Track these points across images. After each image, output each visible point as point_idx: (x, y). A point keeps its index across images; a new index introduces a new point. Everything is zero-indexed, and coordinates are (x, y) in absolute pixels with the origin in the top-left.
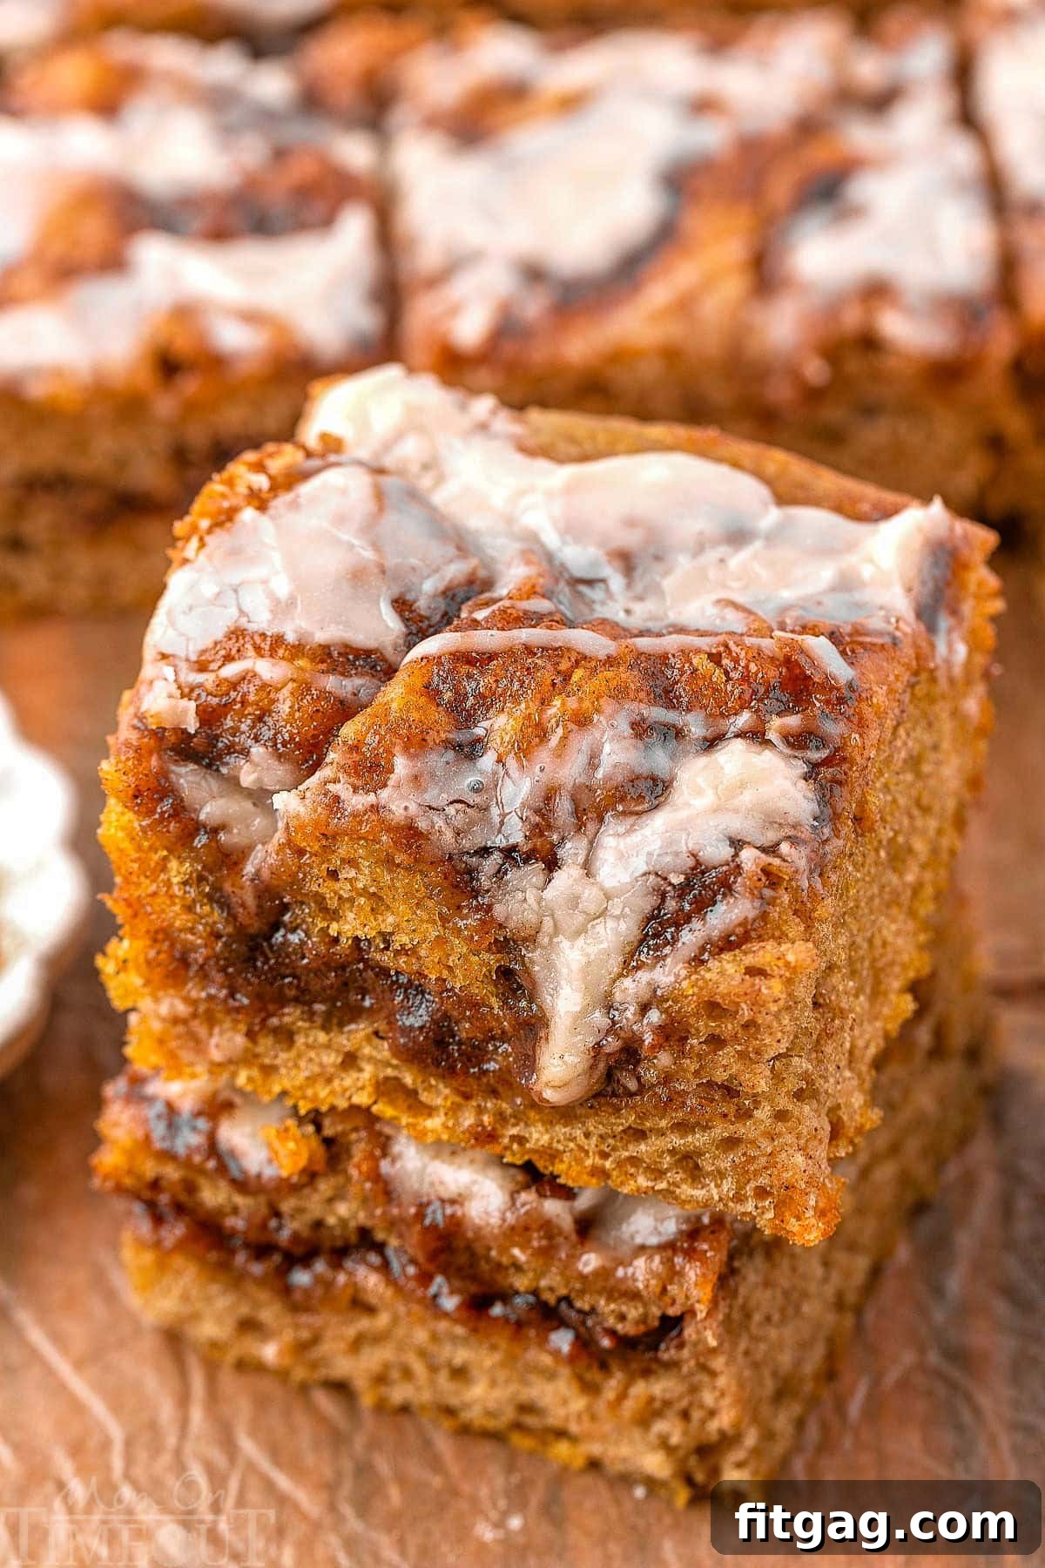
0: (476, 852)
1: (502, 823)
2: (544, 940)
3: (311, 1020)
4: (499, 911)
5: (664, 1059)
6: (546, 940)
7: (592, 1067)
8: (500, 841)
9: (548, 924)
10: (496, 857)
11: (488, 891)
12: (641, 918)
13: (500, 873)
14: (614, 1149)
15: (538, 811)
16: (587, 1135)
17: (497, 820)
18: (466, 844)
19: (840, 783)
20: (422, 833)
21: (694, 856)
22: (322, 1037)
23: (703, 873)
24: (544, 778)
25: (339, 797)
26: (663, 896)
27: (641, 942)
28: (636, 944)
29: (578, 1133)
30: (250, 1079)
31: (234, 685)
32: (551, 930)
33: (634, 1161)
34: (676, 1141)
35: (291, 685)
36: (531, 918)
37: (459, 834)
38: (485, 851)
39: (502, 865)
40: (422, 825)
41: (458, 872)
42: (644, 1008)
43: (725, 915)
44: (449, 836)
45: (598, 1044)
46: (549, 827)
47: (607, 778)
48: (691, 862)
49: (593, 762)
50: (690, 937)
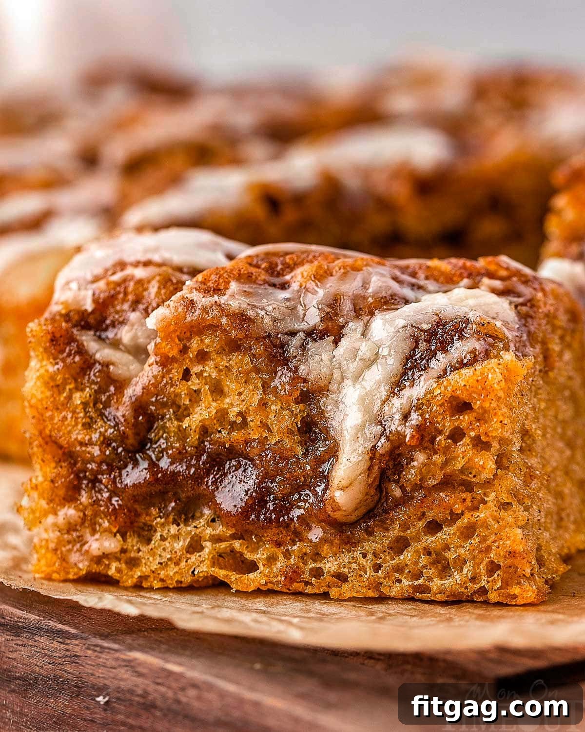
0: (286, 334)
1: (304, 315)
2: (333, 387)
3: (167, 516)
4: (303, 370)
5: (420, 458)
6: (336, 386)
7: (370, 469)
8: (304, 326)
9: (337, 375)
10: (301, 335)
11: (295, 357)
12: (402, 357)
13: (303, 346)
14: (385, 561)
15: (329, 306)
16: (364, 556)
17: (301, 312)
18: (281, 326)
19: (532, 317)
20: (250, 318)
21: (437, 315)
22: (173, 529)
23: (444, 325)
24: (332, 290)
25: (193, 300)
26: (417, 341)
27: (404, 374)
28: (399, 376)
29: (358, 554)
30: (119, 570)
31: (118, 284)
32: (339, 378)
33: (399, 569)
34: (429, 540)
35: (158, 278)
36: (325, 370)
37: (275, 321)
38: (293, 334)
39: (305, 340)
40: (251, 313)
41: (275, 346)
42: (406, 417)
43: (460, 349)
44: (267, 320)
45: (374, 446)
46: (336, 314)
47: (376, 293)
48: (436, 318)
49: (365, 285)
50: (436, 365)
